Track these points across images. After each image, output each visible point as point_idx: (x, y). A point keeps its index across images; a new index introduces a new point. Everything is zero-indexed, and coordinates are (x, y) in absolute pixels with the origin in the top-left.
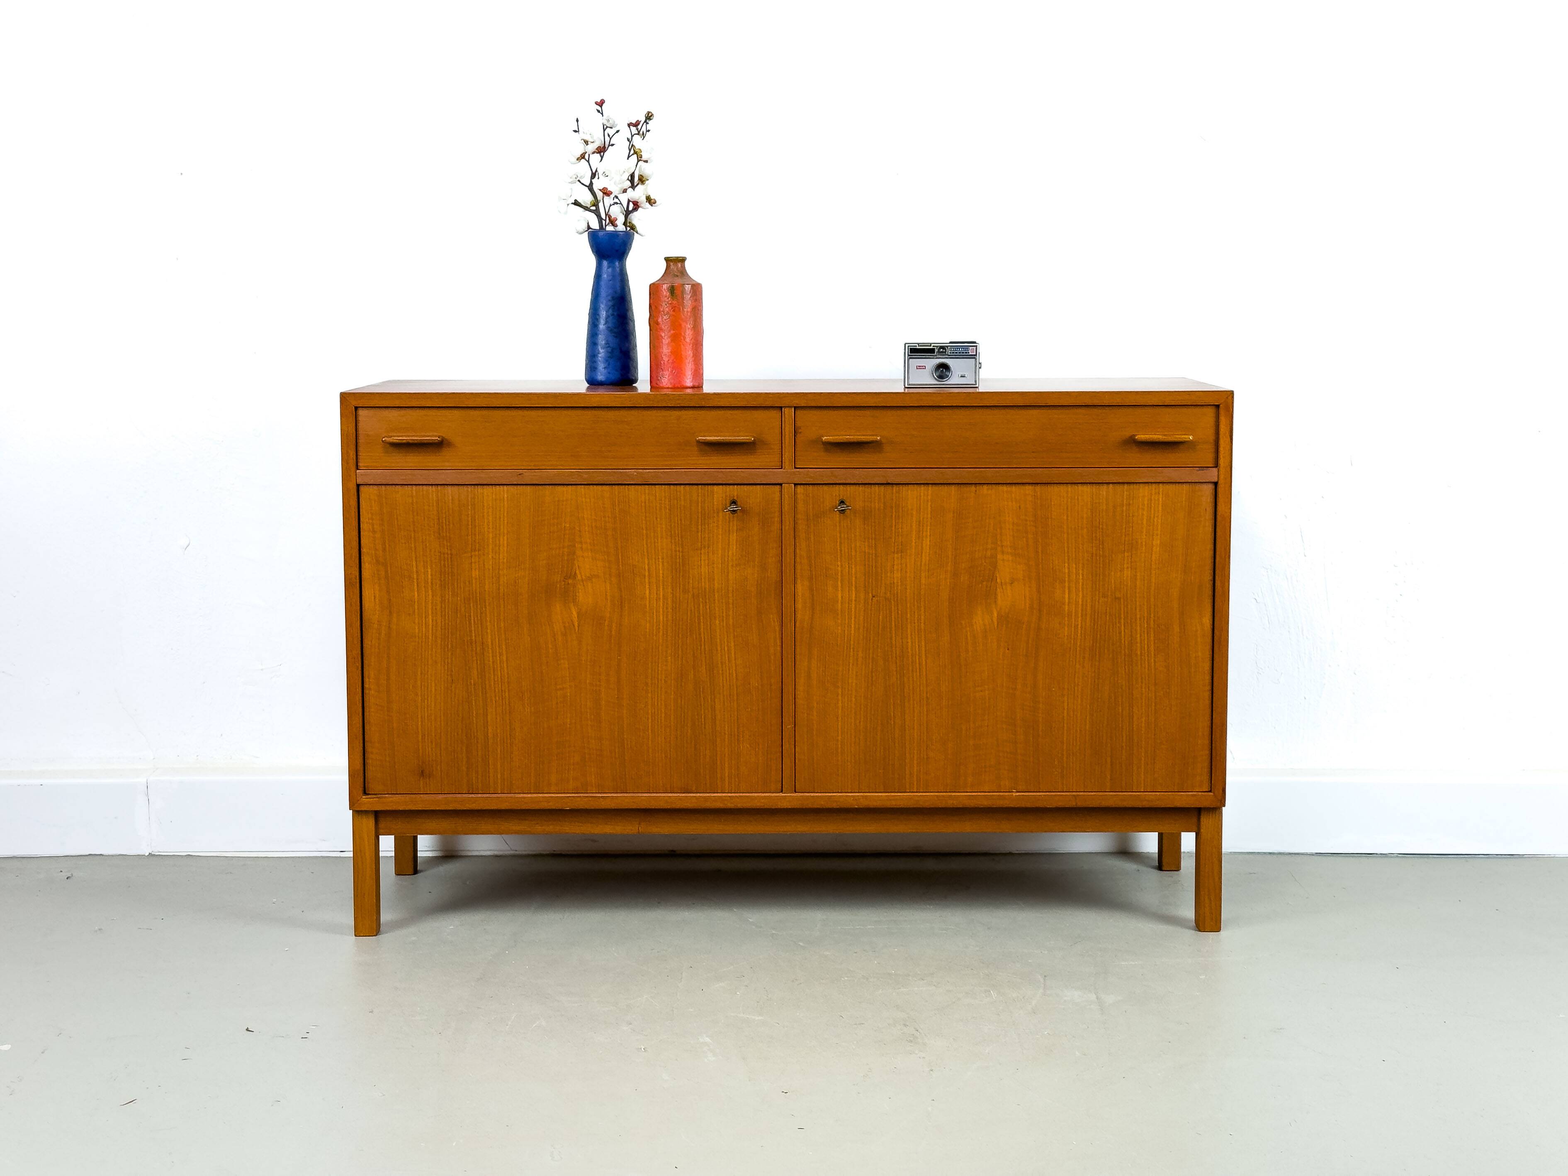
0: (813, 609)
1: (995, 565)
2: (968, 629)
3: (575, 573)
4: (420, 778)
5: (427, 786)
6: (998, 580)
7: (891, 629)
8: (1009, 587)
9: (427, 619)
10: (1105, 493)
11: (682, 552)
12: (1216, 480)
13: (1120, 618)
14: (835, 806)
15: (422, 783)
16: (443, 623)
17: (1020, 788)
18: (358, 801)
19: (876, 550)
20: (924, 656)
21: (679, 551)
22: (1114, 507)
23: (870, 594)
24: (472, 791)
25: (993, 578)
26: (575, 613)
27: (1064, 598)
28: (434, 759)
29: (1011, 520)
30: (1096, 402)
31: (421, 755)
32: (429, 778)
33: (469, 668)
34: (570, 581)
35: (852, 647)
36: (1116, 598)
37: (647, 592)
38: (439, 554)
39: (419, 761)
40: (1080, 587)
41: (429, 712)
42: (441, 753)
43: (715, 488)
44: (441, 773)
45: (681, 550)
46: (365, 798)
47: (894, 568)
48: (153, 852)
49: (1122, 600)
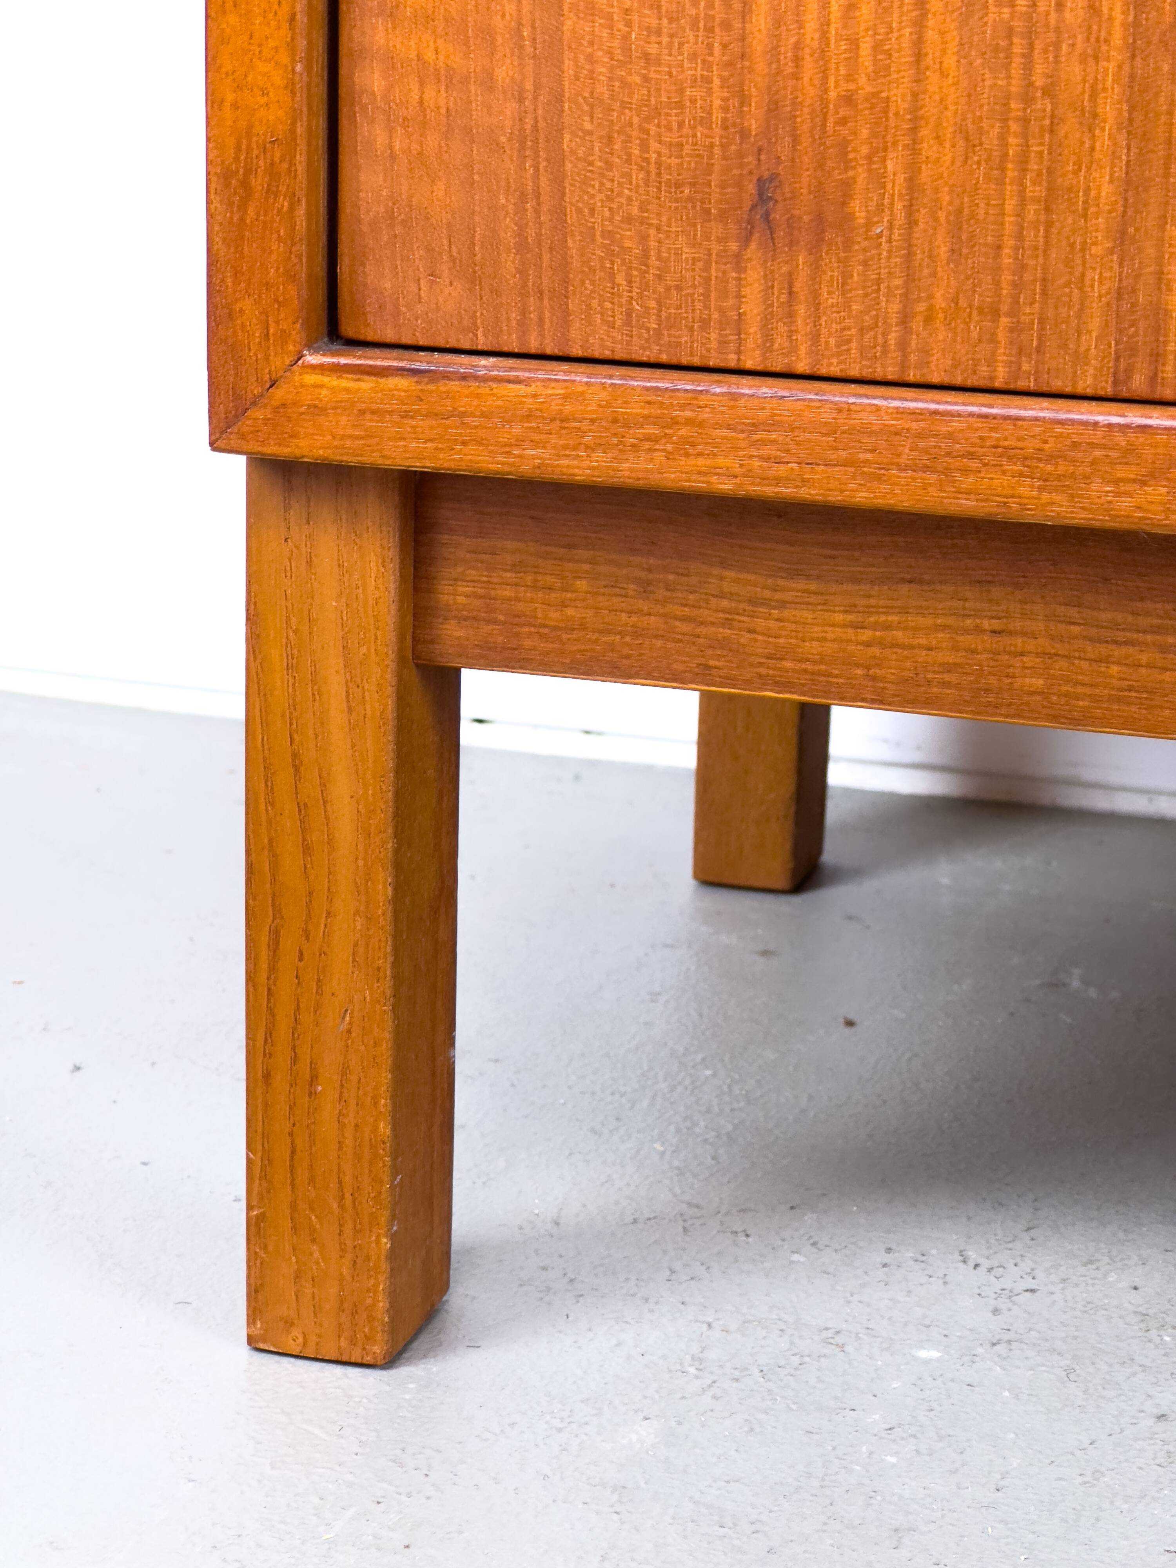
4: (746, 241)
5: (791, 315)
15: (753, 290)
28: (865, 86)
31: (759, 43)
32: (814, 249)
39: (744, 100)
42: (919, 41)
44: (910, 209)
46: (321, 368)
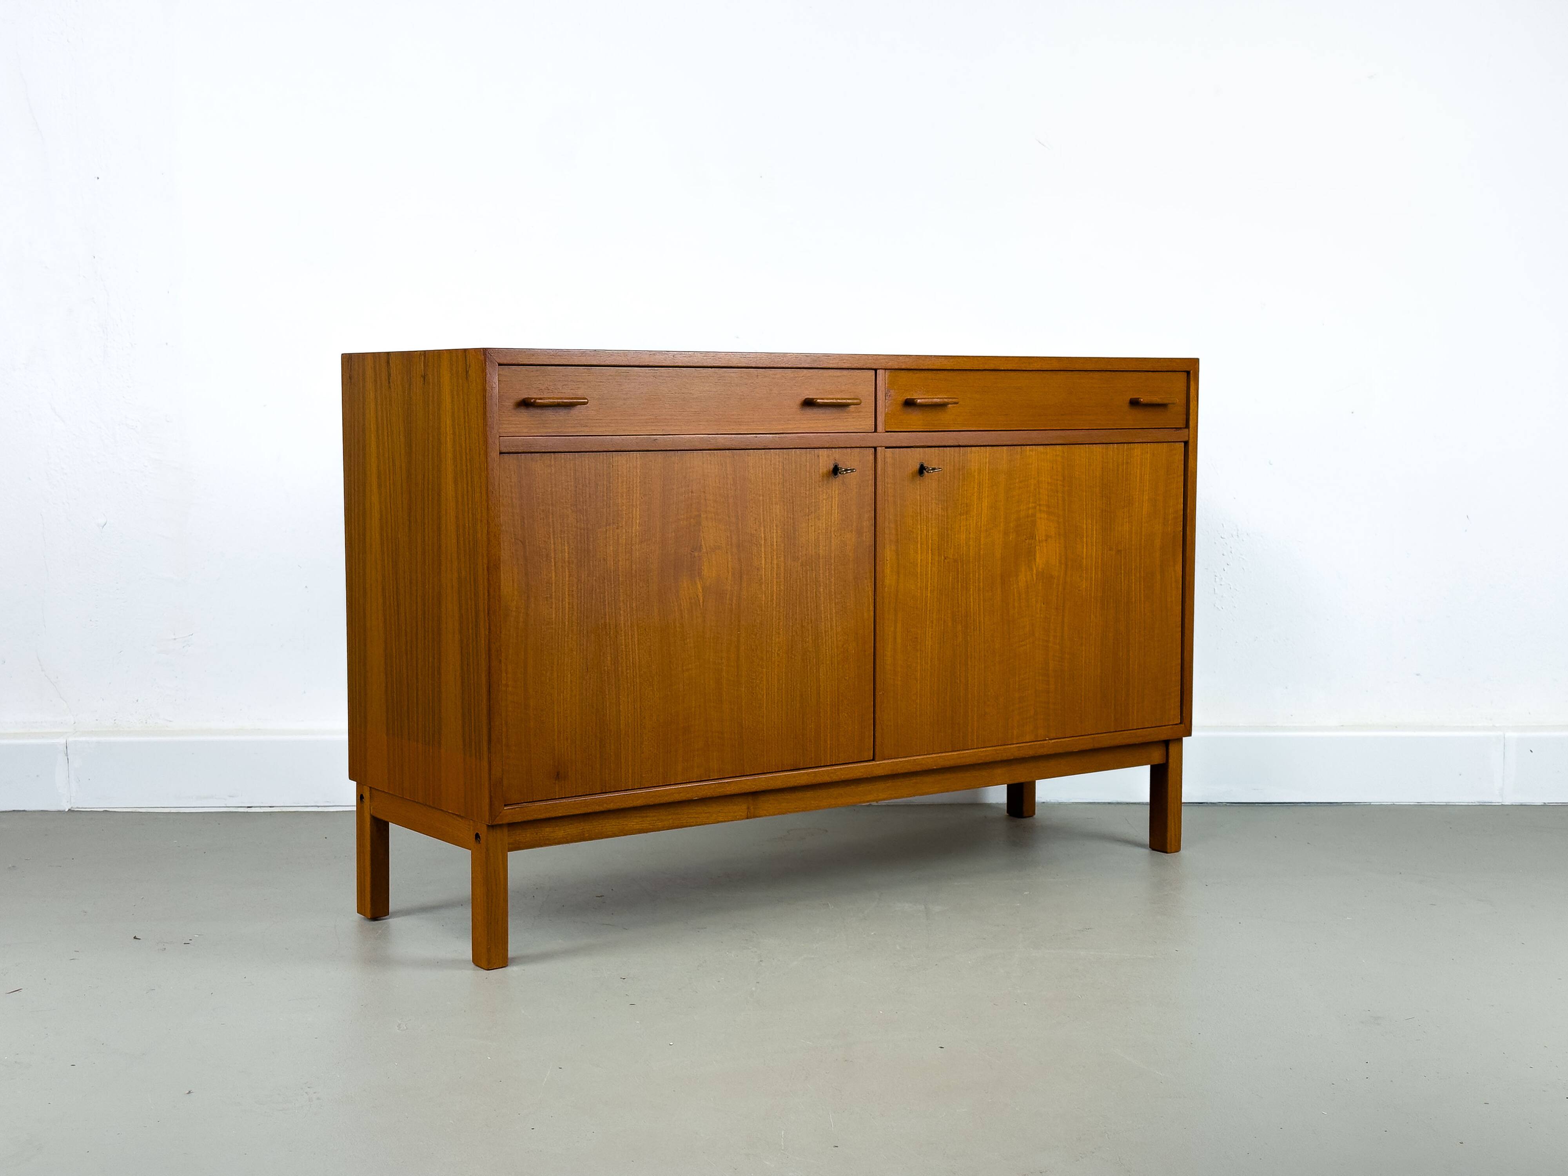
0: (898, 574)
1: (1034, 523)
2: (1015, 586)
3: (701, 545)
4: (556, 781)
5: (562, 790)
6: (1037, 538)
7: (958, 589)
8: (1044, 544)
9: (564, 603)
10: (1111, 453)
11: (793, 518)
12: (1186, 439)
13: (1121, 568)
14: (918, 768)
15: (557, 787)
16: (579, 606)
17: (1053, 735)
18: (500, 813)
19: (947, 513)
20: (982, 616)
21: (790, 518)
22: (1118, 466)
23: (943, 557)
24: (606, 790)
25: (1032, 536)
26: (699, 587)
27: (1083, 553)
28: (569, 758)
29: (1046, 479)
30: (1109, 368)
31: (556, 755)
32: (564, 780)
33: (604, 653)
34: (696, 554)
35: (928, 609)
36: (1118, 551)
37: (763, 562)
38: (576, 529)
39: (555, 762)
40: (1094, 542)
41: (565, 706)
42: (576, 751)
43: (821, 451)
44: (576, 773)
45: (792, 516)
46: (506, 810)
47: (960, 529)
48: (72, 807)
49: (1123, 552)
